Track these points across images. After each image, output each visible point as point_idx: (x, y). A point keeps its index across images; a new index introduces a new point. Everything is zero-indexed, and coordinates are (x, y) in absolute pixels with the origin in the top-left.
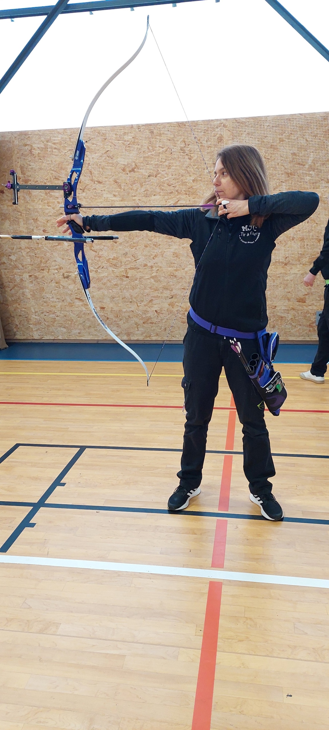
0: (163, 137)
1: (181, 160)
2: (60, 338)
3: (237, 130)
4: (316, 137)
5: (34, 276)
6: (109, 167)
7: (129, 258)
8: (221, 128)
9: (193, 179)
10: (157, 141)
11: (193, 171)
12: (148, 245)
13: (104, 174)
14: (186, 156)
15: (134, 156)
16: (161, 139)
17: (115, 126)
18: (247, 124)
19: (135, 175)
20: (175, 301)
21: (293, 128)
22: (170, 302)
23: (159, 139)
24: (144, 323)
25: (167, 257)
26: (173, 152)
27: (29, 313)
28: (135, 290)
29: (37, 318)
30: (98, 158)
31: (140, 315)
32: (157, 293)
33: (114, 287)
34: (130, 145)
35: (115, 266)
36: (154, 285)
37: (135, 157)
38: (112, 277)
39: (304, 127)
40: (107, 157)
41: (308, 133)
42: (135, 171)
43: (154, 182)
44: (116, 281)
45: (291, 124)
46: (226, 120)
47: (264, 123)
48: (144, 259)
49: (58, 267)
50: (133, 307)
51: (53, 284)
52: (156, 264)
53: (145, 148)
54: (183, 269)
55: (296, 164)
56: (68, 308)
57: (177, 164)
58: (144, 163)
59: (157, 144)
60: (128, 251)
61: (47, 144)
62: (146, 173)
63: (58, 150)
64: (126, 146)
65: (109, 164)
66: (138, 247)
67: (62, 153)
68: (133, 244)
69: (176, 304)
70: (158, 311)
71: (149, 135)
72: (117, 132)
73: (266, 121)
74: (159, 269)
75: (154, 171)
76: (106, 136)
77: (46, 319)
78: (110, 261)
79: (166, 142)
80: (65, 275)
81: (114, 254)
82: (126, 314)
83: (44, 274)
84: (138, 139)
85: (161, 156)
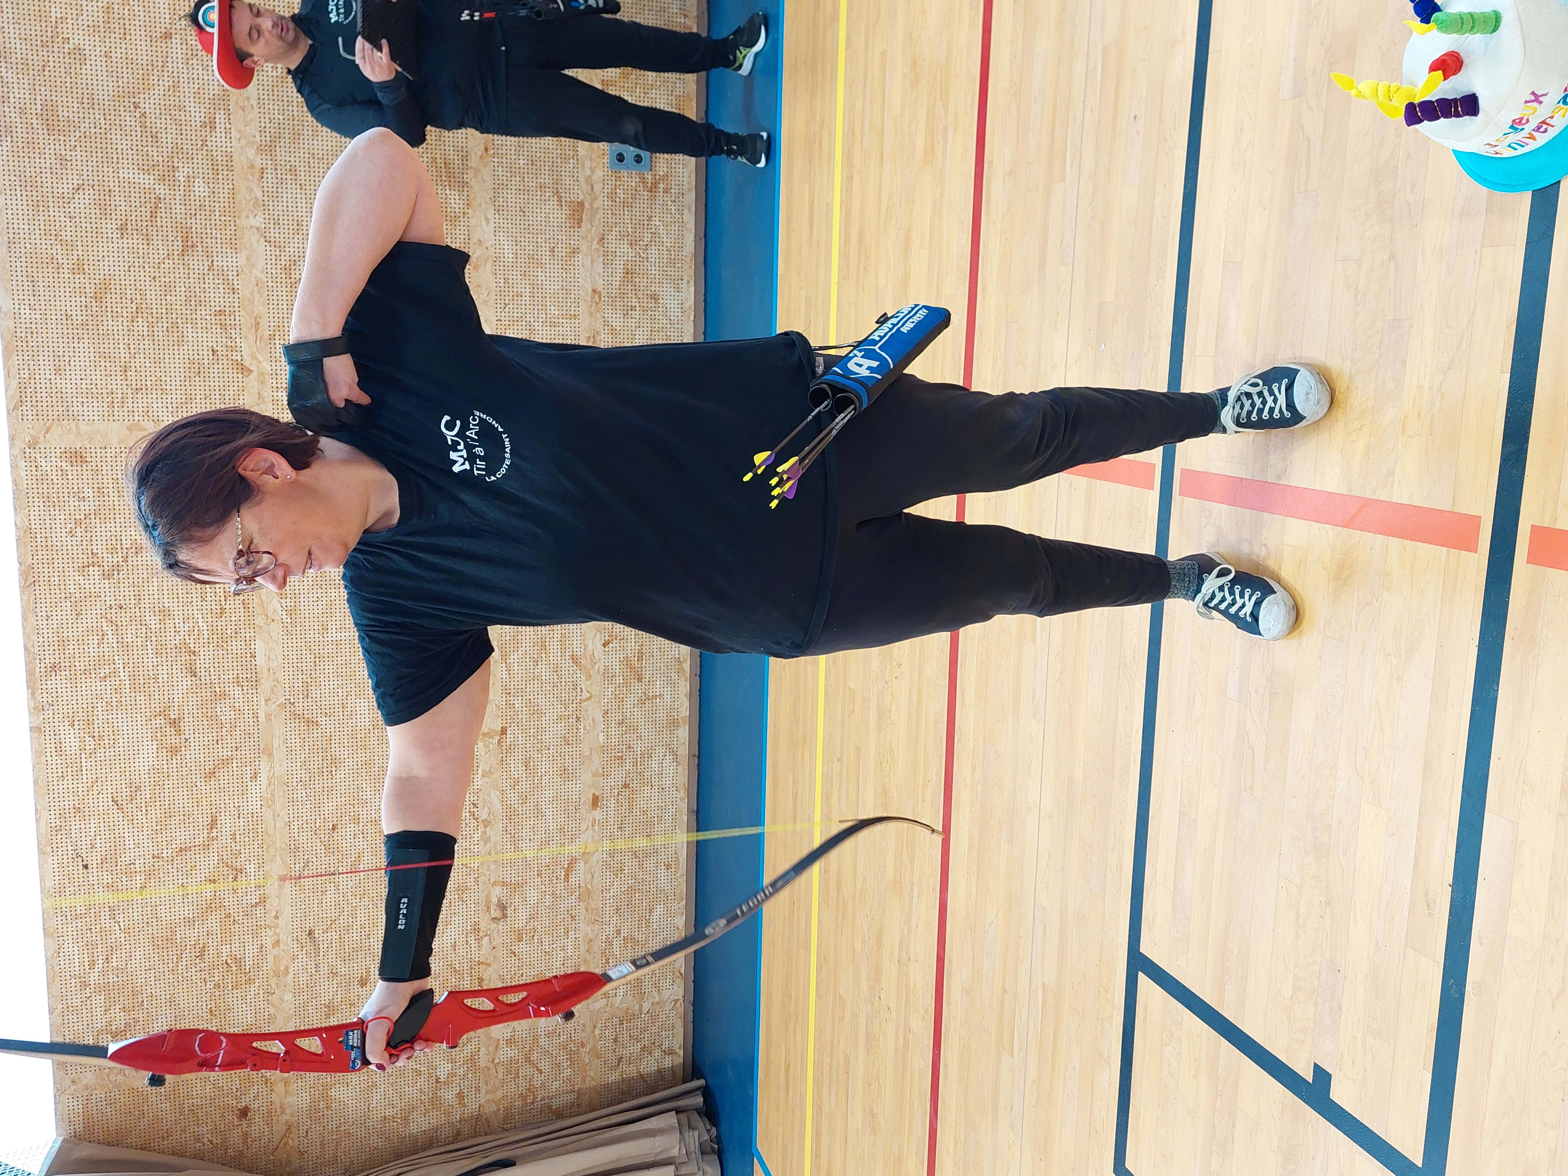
0: (70, 635)
1: (141, 576)
2: (680, 921)
3: (45, 405)
6: (167, 794)
10: (81, 651)
14: (130, 563)
15: (129, 719)
16: (76, 638)
17: (35, 782)
18: (27, 376)
19: (191, 716)
21: (38, 232)
23: (76, 647)
24: (639, 680)
26: (118, 602)
28: (543, 708)
30: (136, 830)
31: (617, 692)
33: (532, 771)
34: (96, 734)
37: (134, 719)
38: (504, 777)
39: (34, 198)
40: (134, 802)
41: (55, 185)
42: (177, 716)
43: (211, 657)
44: (516, 765)
46: (12, 439)
47: (23, 320)
49: (473, 939)
51: (523, 948)
53: (104, 687)
55: (154, 224)
56: (596, 904)
57: (155, 588)
58: (152, 689)
59: (91, 650)
61: (92, 986)
62: (184, 683)
63: (113, 952)
64: (97, 747)
65: (157, 795)
67: (123, 939)
70: (607, 638)
71: (63, 677)
72: (55, 775)
75: (179, 658)
76: (67, 807)
79: (85, 625)
80: (497, 914)
82: (612, 734)
84: (75, 710)
85: (129, 640)
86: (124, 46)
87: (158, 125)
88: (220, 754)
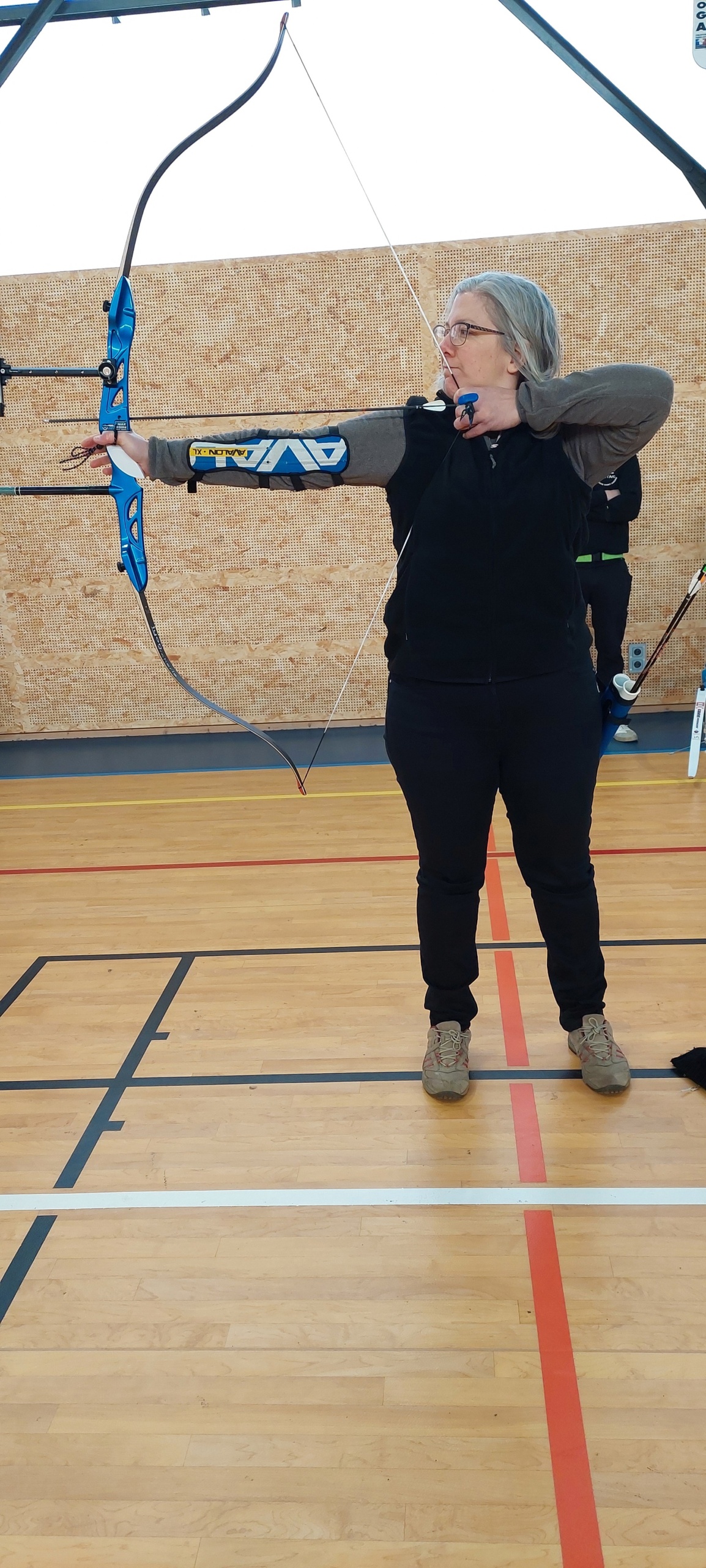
0: (288, 286)
1: (331, 333)
2: (83, 726)
3: (447, 267)
4: (613, 280)
5: (19, 594)
6: (175, 353)
7: (226, 548)
8: (412, 263)
9: (357, 373)
10: (277, 294)
11: (356, 357)
12: (268, 519)
13: (165, 367)
14: (340, 325)
15: (229, 327)
17: (184, 264)
18: (465, 255)
19: (233, 369)
20: (331, 635)
21: (563, 260)
22: (320, 639)
23: (280, 290)
24: (266, 686)
25: (310, 543)
26: (312, 317)
27: (10, 674)
28: (243, 617)
29: (30, 685)
31: (256, 670)
32: (291, 620)
33: (196, 611)
34: (218, 305)
35: (197, 565)
36: (284, 604)
37: (229, 330)
38: (191, 591)
39: (585, 258)
40: (170, 331)
41: (594, 272)
42: (232, 359)
43: (275, 382)
44: (200, 599)
45: (559, 254)
46: (423, 246)
47: (503, 252)
48: (260, 549)
49: (70, 573)
50: (242, 653)
51: (62, 610)
52: (286, 559)
53: (252, 309)
54: (345, 567)
55: (573, 337)
56: (97, 662)
57: (323, 343)
58: (251, 341)
59: (277, 300)
60: (225, 533)
61: (34, 305)
62: (256, 364)
63: (60, 319)
64: (209, 306)
65: (174, 347)
66: (246, 523)
67: (69, 325)
68: (235, 518)
69: (335, 642)
70: (296, 660)
71: (258, 282)
72: (188, 277)
73: (506, 248)
74: (294, 568)
75: (273, 360)
76: (165, 286)
77: (49, 687)
78: (185, 556)
79: (295, 296)
80: (88, 590)
81: (194, 540)
82: (225, 669)
83: (41, 590)
84: (235, 290)
85: (286, 326)
86: (688, 314)
87: (638, 338)
88: (205, 390)
